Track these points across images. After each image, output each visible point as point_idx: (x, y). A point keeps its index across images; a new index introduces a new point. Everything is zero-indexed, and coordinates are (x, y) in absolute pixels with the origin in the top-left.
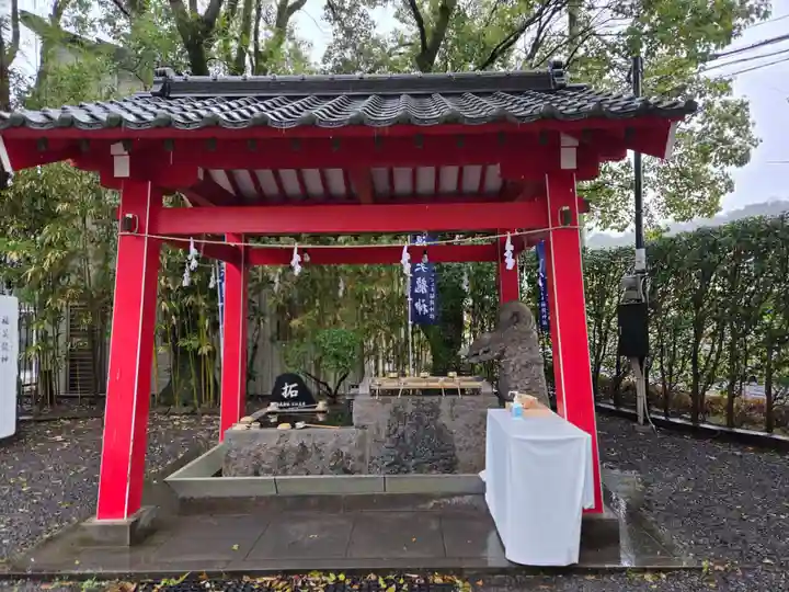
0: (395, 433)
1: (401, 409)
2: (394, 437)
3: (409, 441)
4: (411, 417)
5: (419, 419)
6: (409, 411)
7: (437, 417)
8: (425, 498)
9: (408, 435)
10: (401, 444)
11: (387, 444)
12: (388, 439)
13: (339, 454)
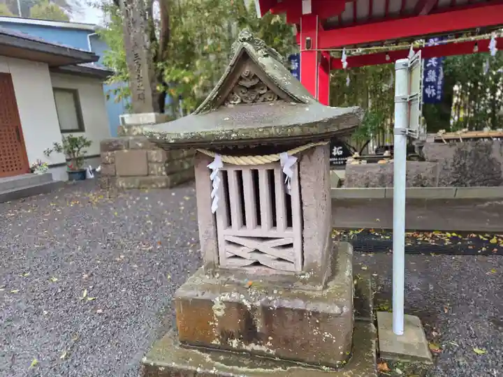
0: (458, 164)
1: (463, 149)
2: (457, 166)
3: (468, 169)
4: (470, 154)
5: (477, 155)
6: (469, 151)
7: (489, 153)
8: (482, 201)
9: (467, 165)
10: (462, 170)
11: (452, 171)
12: (453, 168)
13: (419, 177)
